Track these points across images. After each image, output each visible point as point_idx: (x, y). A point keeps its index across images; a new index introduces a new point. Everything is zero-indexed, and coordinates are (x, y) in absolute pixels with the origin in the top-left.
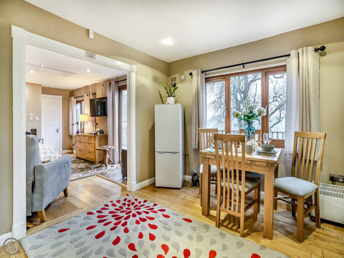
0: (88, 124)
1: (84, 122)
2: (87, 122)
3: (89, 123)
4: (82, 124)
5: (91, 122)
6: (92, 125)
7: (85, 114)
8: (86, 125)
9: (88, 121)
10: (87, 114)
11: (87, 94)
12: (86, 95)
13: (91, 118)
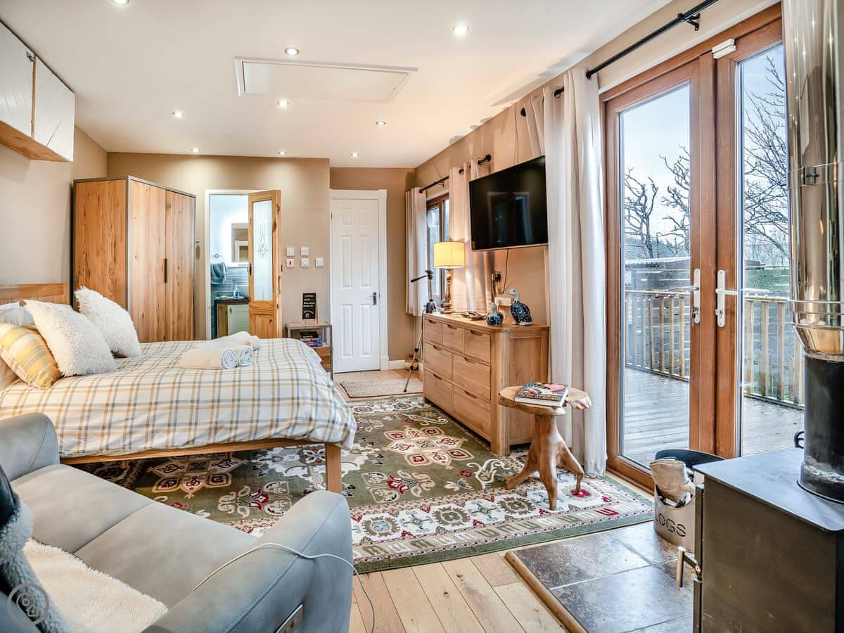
0: (463, 278)
1: (449, 270)
2: (462, 271)
3: (468, 275)
4: (446, 277)
5: (476, 272)
6: (478, 283)
7: (454, 240)
8: (455, 282)
9: (466, 267)
10: (462, 241)
11: (459, 169)
12: (456, 170)
13: (476, 254)
